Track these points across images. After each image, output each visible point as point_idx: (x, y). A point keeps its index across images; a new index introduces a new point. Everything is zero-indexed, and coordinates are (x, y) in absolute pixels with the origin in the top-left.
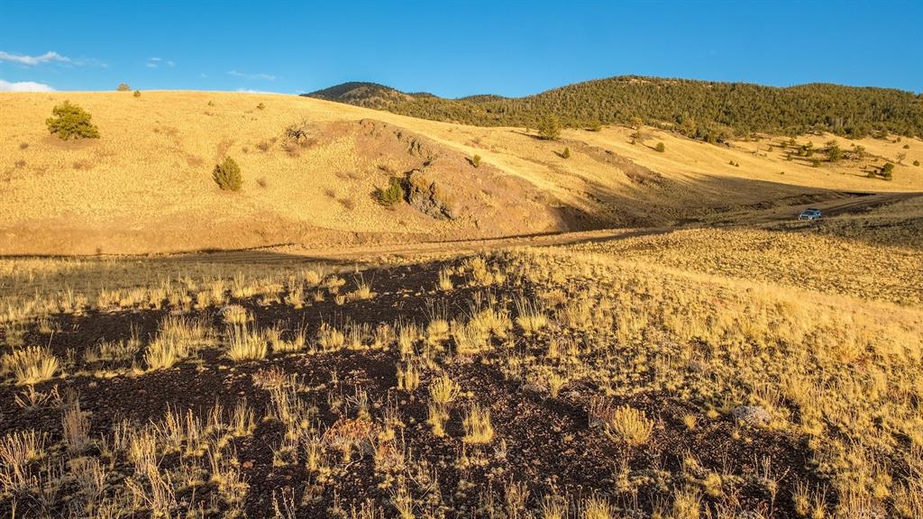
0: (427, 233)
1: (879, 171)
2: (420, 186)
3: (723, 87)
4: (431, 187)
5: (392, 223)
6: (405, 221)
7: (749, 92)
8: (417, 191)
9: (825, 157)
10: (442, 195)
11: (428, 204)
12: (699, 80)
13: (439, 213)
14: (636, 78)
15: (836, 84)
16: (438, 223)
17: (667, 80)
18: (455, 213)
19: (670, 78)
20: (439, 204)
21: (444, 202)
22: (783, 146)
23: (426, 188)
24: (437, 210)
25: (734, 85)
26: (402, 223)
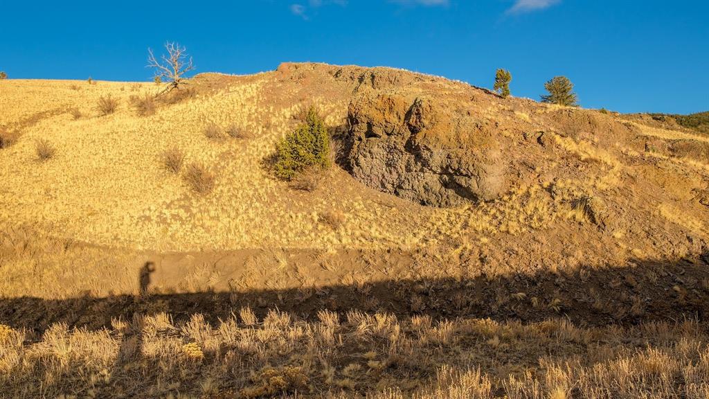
0: (407, 247)
2: (377, 117)
4: (409, 114)
5: (298, 222)
6: (334, 213)
8: (370, 134)
10: (444, 132)
11: (401, 165)
13: (437, 187)
16: (439, 216)
18: (493, 181)
20: (437, 158)
21: (455, 150)
23: (394, 119)
24: (432, 179)
26: (326, 220)
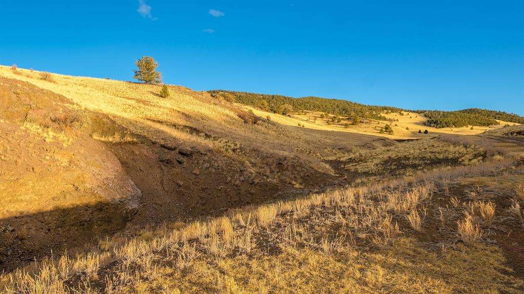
1: (384, 130)
3: (268, 97)
7: (281, 99)
9: (350, 122)
12: (256, 93)
14: (222, 91)
15: (320, 97)
17: (239, 93)
19: (241, 92)
22: (322, 117)
25: (273, 96)
